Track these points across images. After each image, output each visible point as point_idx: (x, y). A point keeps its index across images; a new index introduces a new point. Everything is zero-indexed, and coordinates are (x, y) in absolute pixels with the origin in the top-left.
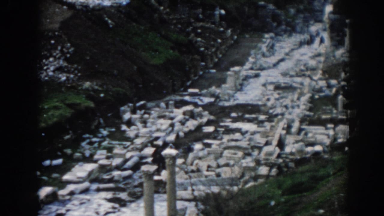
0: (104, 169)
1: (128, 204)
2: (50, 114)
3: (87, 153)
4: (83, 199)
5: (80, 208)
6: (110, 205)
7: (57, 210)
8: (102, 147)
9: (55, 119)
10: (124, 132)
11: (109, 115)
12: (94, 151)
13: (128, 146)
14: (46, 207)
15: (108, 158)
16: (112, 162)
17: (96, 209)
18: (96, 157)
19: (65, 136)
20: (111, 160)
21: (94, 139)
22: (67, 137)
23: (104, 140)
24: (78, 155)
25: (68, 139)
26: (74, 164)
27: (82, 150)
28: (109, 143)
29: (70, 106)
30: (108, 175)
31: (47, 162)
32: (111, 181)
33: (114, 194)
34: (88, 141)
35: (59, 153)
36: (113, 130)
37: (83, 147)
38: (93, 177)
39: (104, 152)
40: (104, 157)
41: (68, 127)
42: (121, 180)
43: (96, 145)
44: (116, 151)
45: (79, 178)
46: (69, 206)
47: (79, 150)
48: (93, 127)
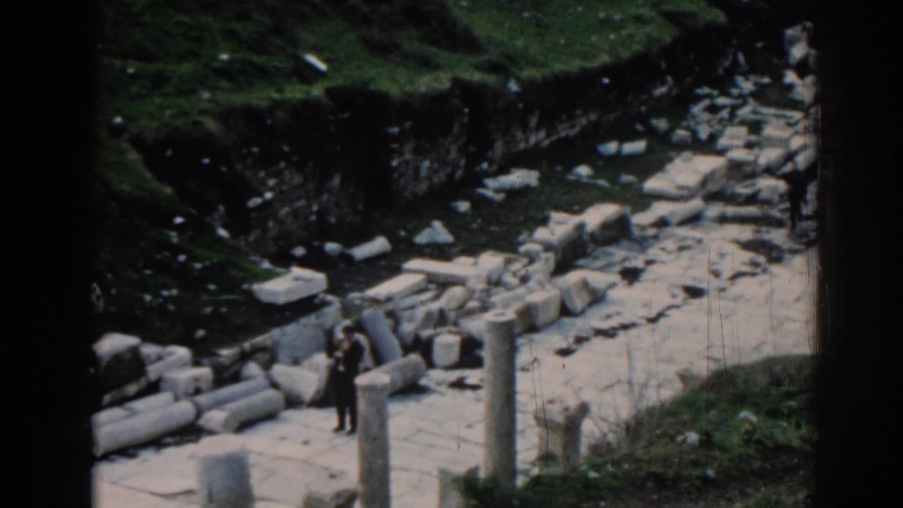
0: (738, 170)
1: (787, 256)
2: (624, 33)
3: (704, 133)
4: (686, 238)
5: (678, 258)
6: (747, 256)
8: (736, 120)
9: (637, 47)
10: (790, 87)
11: (759, 45)
12: (718, 127)
13: (796, 123)
14: (600, 250)
15: (749, 146)
16: (757, 157)
17: (714, 264)
18: (722, 142)
19: (655, 88)
20: (756, 151)
21: (721, 101)
22: (661, 91)
23: (744, 104)
24: (681, 133)
25: (663, 96)
26: (672, 154)
28: (754, 112)
29: (673, 18)
30: (746, 187)
31: (611, 147)
32: (752, 199)
33: (757, 232)
34: (706, 102)
35: (639, 127)
36: (766, 80)
37: (694, 117)
38: (713, 187)
39: (743, 131)
40: (741, 142)
41: (664, 66)
42: (776, 199)
43: (725, 114)
44: (769, 131)
45: (680, 188)
46: (653, 252)
47: (684, 123)
48: (721, 71)
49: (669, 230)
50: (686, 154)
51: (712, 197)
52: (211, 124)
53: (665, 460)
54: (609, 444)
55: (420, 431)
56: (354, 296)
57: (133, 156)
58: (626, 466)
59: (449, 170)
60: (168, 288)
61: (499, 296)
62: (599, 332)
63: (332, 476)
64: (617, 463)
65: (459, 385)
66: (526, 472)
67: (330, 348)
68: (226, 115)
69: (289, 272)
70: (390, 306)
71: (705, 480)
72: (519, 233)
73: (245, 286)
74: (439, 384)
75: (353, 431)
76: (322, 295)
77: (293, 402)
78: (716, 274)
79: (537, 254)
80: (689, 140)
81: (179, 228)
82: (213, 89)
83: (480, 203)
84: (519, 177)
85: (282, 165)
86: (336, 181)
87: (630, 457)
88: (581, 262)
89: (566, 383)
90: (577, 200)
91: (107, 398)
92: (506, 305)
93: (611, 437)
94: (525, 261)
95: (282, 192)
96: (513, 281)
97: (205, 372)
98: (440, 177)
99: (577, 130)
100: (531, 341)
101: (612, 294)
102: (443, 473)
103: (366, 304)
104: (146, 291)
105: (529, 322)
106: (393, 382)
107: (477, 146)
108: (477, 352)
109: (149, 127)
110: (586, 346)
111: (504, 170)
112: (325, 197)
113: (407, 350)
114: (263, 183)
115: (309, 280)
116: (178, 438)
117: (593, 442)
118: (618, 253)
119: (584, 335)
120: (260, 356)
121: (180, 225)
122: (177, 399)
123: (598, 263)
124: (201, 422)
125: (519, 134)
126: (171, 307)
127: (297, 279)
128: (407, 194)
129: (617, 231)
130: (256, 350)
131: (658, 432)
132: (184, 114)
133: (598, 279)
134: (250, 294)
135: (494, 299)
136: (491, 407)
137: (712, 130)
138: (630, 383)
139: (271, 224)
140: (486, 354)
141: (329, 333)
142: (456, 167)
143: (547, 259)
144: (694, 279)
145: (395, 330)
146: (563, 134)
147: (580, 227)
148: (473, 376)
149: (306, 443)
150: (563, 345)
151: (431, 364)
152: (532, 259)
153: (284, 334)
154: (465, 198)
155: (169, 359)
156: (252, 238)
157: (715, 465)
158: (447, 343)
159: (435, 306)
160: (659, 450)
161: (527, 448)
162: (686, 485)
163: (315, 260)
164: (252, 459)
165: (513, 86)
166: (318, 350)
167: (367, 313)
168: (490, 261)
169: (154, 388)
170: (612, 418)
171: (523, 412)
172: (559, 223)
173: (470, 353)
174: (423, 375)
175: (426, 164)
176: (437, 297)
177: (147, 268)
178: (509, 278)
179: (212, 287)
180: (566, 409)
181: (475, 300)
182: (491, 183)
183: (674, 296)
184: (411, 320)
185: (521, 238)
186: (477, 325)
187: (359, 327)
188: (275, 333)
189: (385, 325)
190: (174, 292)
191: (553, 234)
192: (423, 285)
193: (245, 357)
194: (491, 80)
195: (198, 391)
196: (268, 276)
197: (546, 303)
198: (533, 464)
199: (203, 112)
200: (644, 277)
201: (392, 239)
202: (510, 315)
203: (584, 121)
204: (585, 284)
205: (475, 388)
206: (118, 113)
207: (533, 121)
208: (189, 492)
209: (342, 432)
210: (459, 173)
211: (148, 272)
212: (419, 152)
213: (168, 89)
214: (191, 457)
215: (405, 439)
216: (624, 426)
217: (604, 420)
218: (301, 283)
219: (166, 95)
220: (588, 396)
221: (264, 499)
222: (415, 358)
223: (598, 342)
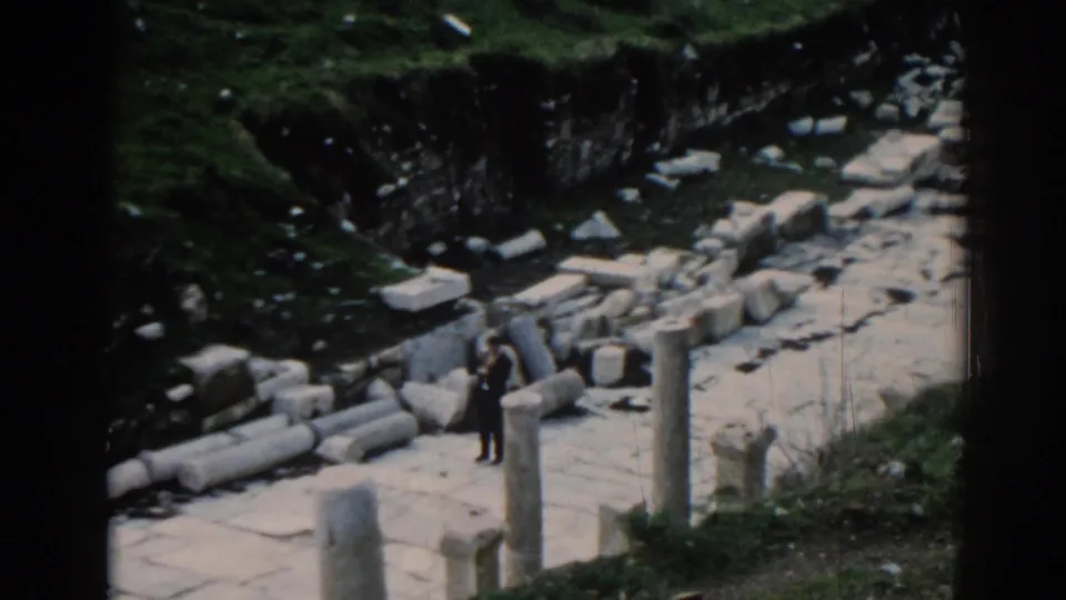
3: (913, 108)
4: (893, 233)
5: (882, 256)
7: (820, 257)
8: (952, 93)
9: (834, 7)
12: (930, 101)
14: (791, 247)
17: (925, 263)
18: (935, 118)
19: (856, 54)
21: (934, 70)
22: (863, 58)
24: (887, 109)
25: (865, 65)
26: (874, 133)
27: (899, 97)
31: (804, 125)
34: (916, 72)
35: (838, 102)
37: (902, 89)
38: (924, 172)
39: (957, 105)
40: (954, 120)
41: (866, 28)
43: (938, 85)
45: (885, 172)
46: (853, 249)
47: (891, 97)
48: (933, 36)
49: (873, 223)
50: (893, 133)
51: (923, 184)
52: (335, 98)
53: (865, 494)
54: (799, 476)
55: (578, 460)
56: (502, 300)
57: (244, 136)
58: (819, 501)
59: (613, 152)
60: (283, 292)
61: (672, 301)
62: (789, 344)
63: (474, 513)
64: (809, 497)
65: (624, 406)
66: (701, 509)
67: (472, 362)
68: (353, 88)
69: (424, 272)
70: (542, 313)
71: (912, 518)
72: (696, 226)
73: (373, 290)
74: (599, 406)
75: (499, 459)
76: (463, 301)
77: (428, 426)
78: (926, 275)
79: (718, 251)
80: (897, 117)
81: (297, 220)
82: (337, 58)
83: (650, 191)
84: (696, 160)
85: (418, 146)
86: (481, 165)
87: (823, 491)
88: (768, 260)
89: (749, 404)
90: (764, 187)
91: (209, 422)
92: (678, 313)
93: (801, 468)
94: (702, 259)
95: (418, 178)
96: (689, 283)
97: (325, 391)
98: (604, 161)
99: (763, 105)
100: (707, 354)
101: (804, 299)
102: (604, 510)
103: (515, 310)
104: (257, 295)
105: (706, 332)
106: (545, 403)
107: (648, 123)
108: (644, 367)
109: (262, 101)
110: (773, 360)
111: (679, 152)
112: (468, 184)
113: (561, 365)
114: (396, 166)
115: (449, 282)
116: (292, 469)
117: (780, 473)
118: (812, 250)
119: (770, 347)
120: (388, 372)
121: (299, 217)
122: (291, 423)
123: (789, 262)
124: (321, 450)
125: (697, 111)
126: (286, 315)
127: (434, 281)
128: (565, 180)
129: (811, 224)
130: (385, 365)
131: (857, 461)
132: (304, 85)
133: (786, 280)
134: (378, 298)
135: (666, 304)
136: (660, 432)
137: (922, 104)
138: (824, 404)
139: (405, 215)
140: (655, 370)
141: (471, 346)
142: (622, 148)
143: (728, 258)
144: (901, 281)
145: (549, 341)
146: (749, 109)
147: (768, 219)
148: (639, 396)
149: (444, 474)
150: (745, 358)
151: (590, 382)
152: (710, 257)
153: (417, 347)
154: (632, 185)
155: (282, 376)
156: (382, 232)
157: (925, 500)
158: (609, 357)
159: (595, 313)
160: (856, 483)
161: (703, 481)
162: (889, 524)
163: (456, 258)
164: (380, 494)
165: (690, 53)
166: (457, 365)
167: (516, 320)
168: (662, 259)
169: (264, 410)
170: (802, 445)
171: (699, 439)
172: (743, 215)
173: (635, 369)
174: (579, 394)
175: (587, 144)
176: (598, 302)
177: (258, 267)
178: (682, 279)
179: (334, 291)
180: (749, 435)
181: (642, 305)
182: (663, 167)
183: (877, 301)
184: (567, 328)
185: (698, 232)
186: (644, 336)
187: (506, 338)
188: (408, 344)
189: (536, 336)
190: (290, 296)
191: (735, 226)
192: (581, 288)
193: (371, 373)
194: (663, 45)
195: (316, 414)
196: (399, 277)
197: (726, 310)
198: (710, 498)
199: (326, 84)
200: (842, 278)
201: (548, 233)
202: (683, 323)
203: (772, 94)
204: (772, 288)
205: (642, 409)
206: (225, 85)
207: (713, 94)
208: (306, 533)
209: (484, 462)
210: (626, 156)
211: (260, 273)
212: (579, 132)
213: (284, 56)
214: (308, 492)
215: (561, 470)
216: (817, 455)
217: (793, 447)
218: (437, 285)
219: (281, 64)
220: (774, 418)
221: (394, 541)
222: (571, 374)
223: (787, 356)
